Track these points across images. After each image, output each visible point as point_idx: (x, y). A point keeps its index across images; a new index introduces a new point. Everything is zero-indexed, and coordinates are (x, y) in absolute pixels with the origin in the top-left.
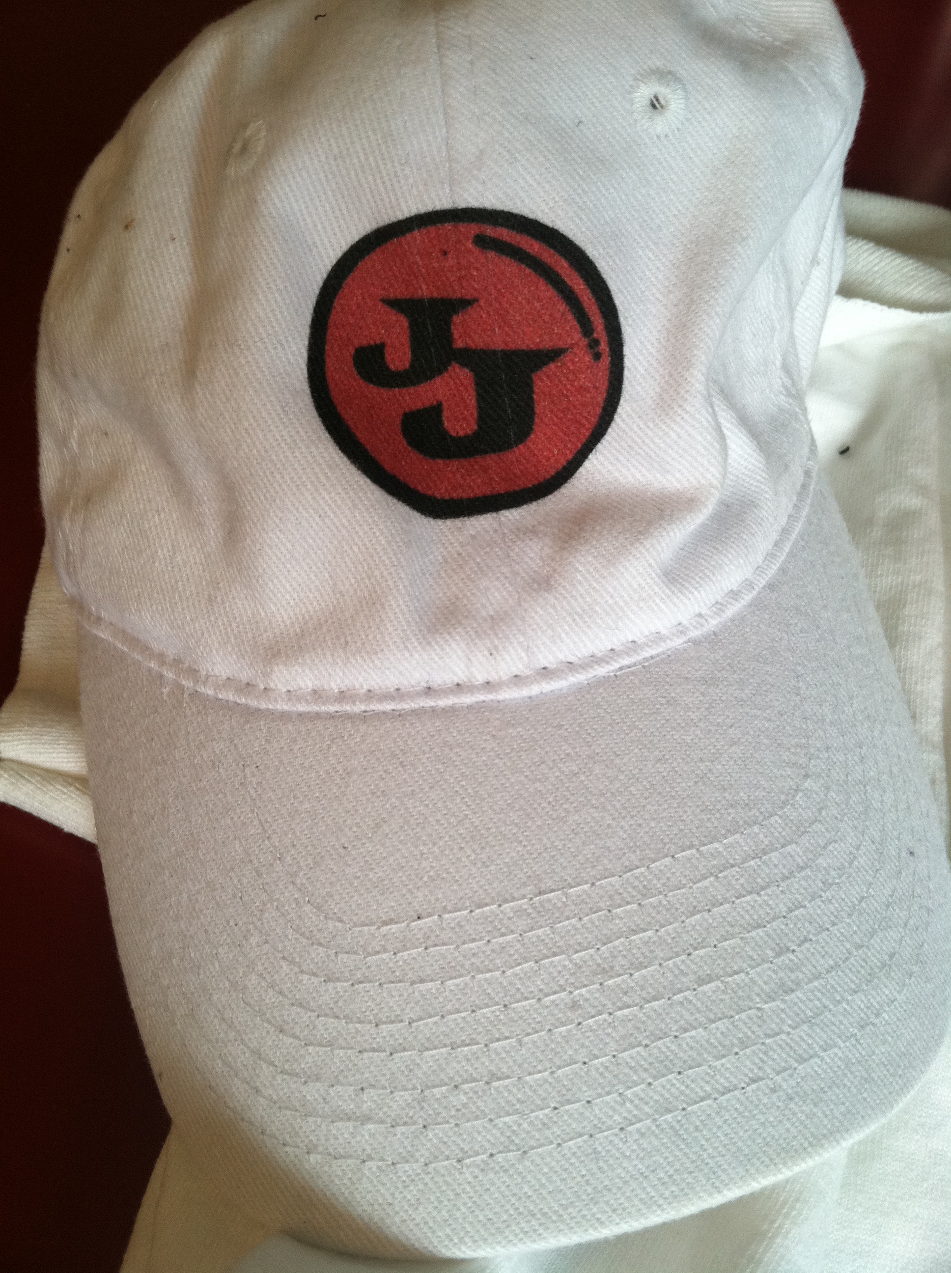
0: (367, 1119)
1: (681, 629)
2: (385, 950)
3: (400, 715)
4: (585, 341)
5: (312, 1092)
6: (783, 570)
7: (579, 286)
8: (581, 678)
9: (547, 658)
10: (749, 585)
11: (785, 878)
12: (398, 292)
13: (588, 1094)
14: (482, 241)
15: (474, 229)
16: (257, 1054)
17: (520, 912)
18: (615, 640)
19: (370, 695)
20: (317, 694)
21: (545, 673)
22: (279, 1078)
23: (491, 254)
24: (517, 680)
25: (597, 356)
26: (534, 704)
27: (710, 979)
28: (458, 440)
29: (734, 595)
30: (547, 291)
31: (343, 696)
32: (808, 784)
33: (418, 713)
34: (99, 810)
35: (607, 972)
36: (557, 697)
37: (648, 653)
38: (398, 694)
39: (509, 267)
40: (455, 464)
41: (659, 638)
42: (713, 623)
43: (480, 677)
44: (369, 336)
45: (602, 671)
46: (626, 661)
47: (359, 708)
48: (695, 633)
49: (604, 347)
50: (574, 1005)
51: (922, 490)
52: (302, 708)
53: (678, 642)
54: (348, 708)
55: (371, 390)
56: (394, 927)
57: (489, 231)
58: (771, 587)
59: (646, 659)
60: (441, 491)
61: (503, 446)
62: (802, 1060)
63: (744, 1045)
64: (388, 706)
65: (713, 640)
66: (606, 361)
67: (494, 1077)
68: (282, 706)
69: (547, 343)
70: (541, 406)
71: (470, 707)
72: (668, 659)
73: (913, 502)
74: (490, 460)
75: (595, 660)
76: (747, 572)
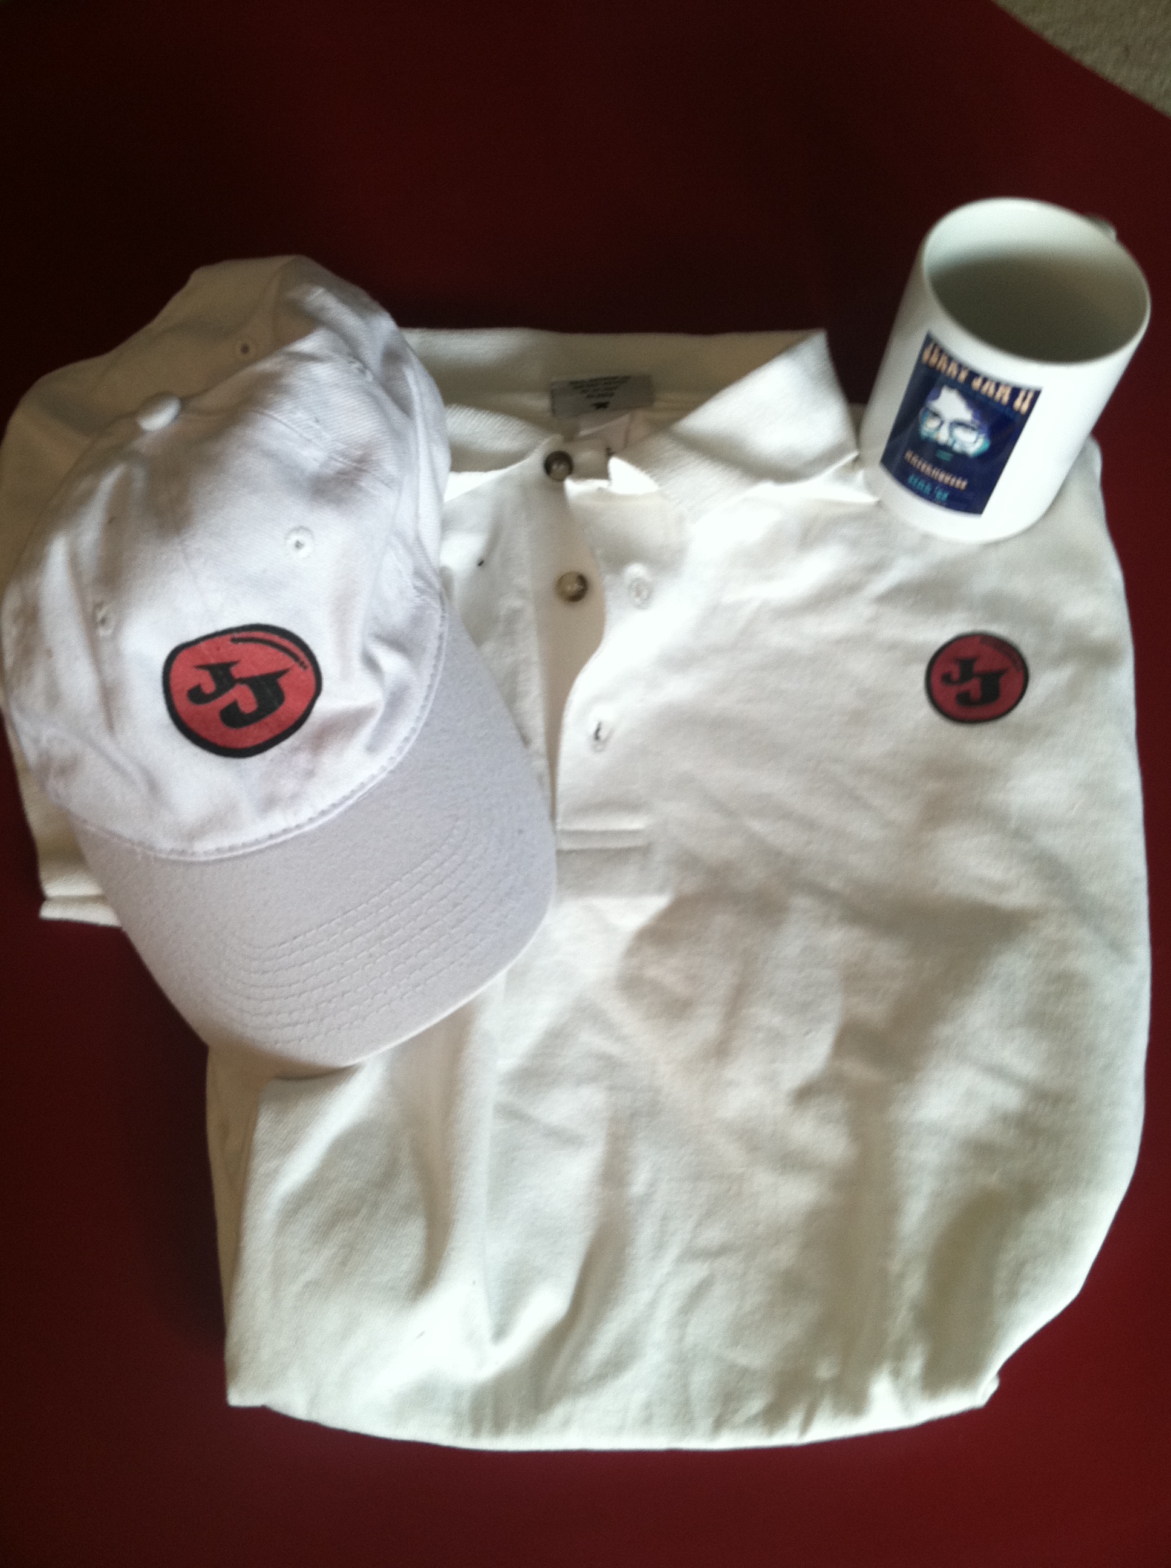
0: (296, 1024)
1: (383, 769)
2: (285, 955)
3: (261, 851)
4: (297, 664)
5: (270, 1019)
6: (432, 711)
7: (286, 643)
8: (341, 809)
9: (323, 805)
10: (414, 730)
11: (453, 872)
12: (200, 662)
13: (384, 989)
14: (234, 640)
15: (229, 637)
16: (242, 1010)
17: (339, 924)
18: (353, 786)
19: (244, 845)
20: (219, 850)
21: (323, 813)
22: (254, 1018)
23: (240, 644)
24: (311, 820)
25: (305, 668)
26: (322, 828)
27: (426, 928)
28: (250, 715)
29: (407, 739)
30: (272, 650)
31: (232, 848)
32: (458, 823)
33: (270, 848)
34: (118, 912)
35: (381, 938)
36: (333, 821)
37: (371, 785)
38: (257, 842)
39: (251, 646)
40: (252, 727)
41: (373, 777)
42: (399, 759)
43: (293, 824)
44: (191, 683)
45: (350, 802)
46: (361, 793)
47: (241, 852)
48: (391, 768)
49: (307, 662)
50: (371, 956)
51: (522, 593)
52: (213, 858)
53: (383, 776)
54: (235, 853)
55: (202, 707)
56: (285, 945)
57: (236, 635)
58: (426, 724)
59: (370, 790)
60: (249, 743)
61: (273, 709)
62: (472, 948)
63: (445, 950)
64: (254, 848)
65: (401, 767)
66: (310, 668)
67: (344, 993)
68: (203, 858)
69: (280, 668)
70: (285, 689)
71: (292, 839)
72: (380, 785)
73: (516, 603)
74: (268, 719)
75: (346, 798)
76: (411, 724)
